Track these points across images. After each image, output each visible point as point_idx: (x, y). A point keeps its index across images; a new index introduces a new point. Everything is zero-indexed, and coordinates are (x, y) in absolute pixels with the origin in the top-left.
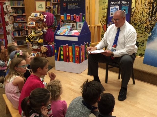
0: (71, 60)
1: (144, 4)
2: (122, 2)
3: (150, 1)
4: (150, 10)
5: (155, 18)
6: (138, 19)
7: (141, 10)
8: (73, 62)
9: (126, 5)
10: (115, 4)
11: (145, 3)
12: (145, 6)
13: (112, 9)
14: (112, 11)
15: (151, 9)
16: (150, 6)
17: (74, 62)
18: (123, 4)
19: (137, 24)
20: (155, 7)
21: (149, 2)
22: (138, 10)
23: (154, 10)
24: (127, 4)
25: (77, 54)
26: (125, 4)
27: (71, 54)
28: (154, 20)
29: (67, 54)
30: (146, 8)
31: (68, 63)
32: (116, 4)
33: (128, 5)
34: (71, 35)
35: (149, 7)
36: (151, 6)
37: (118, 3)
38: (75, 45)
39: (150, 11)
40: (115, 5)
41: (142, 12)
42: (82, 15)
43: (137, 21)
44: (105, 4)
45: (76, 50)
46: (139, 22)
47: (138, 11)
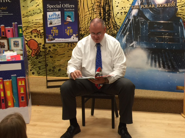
0: (10, 104)
1: (91, 8)
2: (64, 6)
3: (100, 4)
4: (100, 15)
5: (109, 26)
6: (85, 29)
7: (88, 16)
8: (14, 106)
9: (71, 10)
10: (54, 8)
11: (92, 6)
12: (94, 10)
13: (50, 16)
14: (50, 19)
15: (102, 15)
16: (100, 10)
17: (16, 106)
18: (65, 8)
19: (85, 35)
20: (107, 12)
21: (98, 6)
22: (84, 15)
23: (106, 16)
24: (72, 8)
25: (22, 92)
26: (69, 8)
27: (9, 93)
28: (108, 29)
29: (2, 95)
30: (95, 14)
31: (4, 110)
32: (56, 8)
33: (74, 10)
34: (6, 61)
35: (98, 12)
36: (102, 11)
37: (59, 7)
38: (17, 77)
39: (101, 17)
40: (55, 10)
41: (89, 19)
42: (18, 27)
43: (84, 32)
44: (27, 9)
45: (20, 84)
46: (87, 32)
47: (84, 18)
